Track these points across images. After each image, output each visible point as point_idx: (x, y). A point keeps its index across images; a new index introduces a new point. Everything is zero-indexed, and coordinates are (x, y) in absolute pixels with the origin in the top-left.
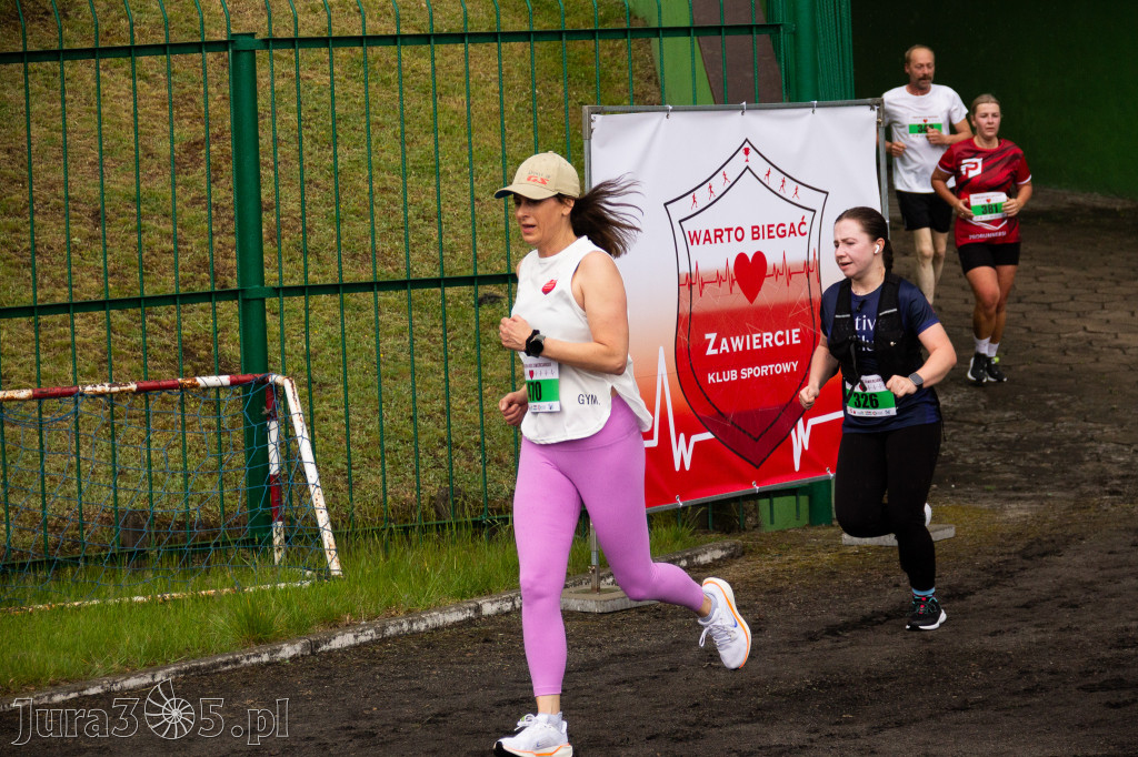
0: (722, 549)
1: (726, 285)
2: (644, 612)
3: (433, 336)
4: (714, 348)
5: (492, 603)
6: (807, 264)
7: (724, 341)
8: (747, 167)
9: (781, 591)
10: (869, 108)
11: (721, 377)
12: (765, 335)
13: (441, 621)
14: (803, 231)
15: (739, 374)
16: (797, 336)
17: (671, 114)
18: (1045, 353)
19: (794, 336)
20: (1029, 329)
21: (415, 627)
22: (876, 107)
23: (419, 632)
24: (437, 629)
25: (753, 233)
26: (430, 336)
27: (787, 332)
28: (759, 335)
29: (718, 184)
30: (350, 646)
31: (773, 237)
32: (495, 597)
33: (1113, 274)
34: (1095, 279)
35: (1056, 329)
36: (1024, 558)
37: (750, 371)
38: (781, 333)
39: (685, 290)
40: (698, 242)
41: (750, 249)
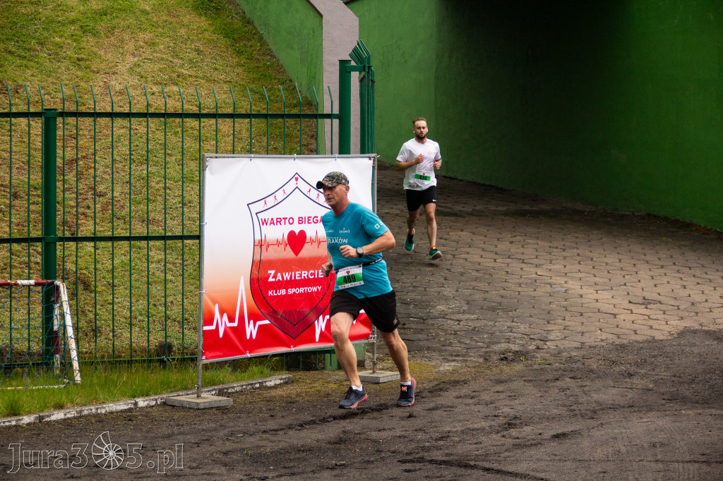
0: (281, 379)
1: (282, 247)
3: (175, 263)
4: (273, 278)
5: (144, 401)
7: (279, 274)
8: (297, 187)
10: (368, 159)
11: (276, 292)
12: (303, 272)
15: (287, 291)
17: (253, 159)
18: (510, 285)
19: (320, 273)
20: (507, 272)
21: (99, 411)
22: (372, 159)
23: (101, 413)
24: (111, 413)
25: (299, 221)
26: (174, 264)
27: (316, 271)
28: (300, 272)
29: (280, 195)
30: (61, 419)
31: (311, 223)
32: (147, 398)
33: (564, 245)
34: (553, 247)
35: (521, 273)
36: (429, 392)
37: (294, 290)
38: (313, 272)
39: (258, 248)
40: (266, 224)
41: (297, 228)
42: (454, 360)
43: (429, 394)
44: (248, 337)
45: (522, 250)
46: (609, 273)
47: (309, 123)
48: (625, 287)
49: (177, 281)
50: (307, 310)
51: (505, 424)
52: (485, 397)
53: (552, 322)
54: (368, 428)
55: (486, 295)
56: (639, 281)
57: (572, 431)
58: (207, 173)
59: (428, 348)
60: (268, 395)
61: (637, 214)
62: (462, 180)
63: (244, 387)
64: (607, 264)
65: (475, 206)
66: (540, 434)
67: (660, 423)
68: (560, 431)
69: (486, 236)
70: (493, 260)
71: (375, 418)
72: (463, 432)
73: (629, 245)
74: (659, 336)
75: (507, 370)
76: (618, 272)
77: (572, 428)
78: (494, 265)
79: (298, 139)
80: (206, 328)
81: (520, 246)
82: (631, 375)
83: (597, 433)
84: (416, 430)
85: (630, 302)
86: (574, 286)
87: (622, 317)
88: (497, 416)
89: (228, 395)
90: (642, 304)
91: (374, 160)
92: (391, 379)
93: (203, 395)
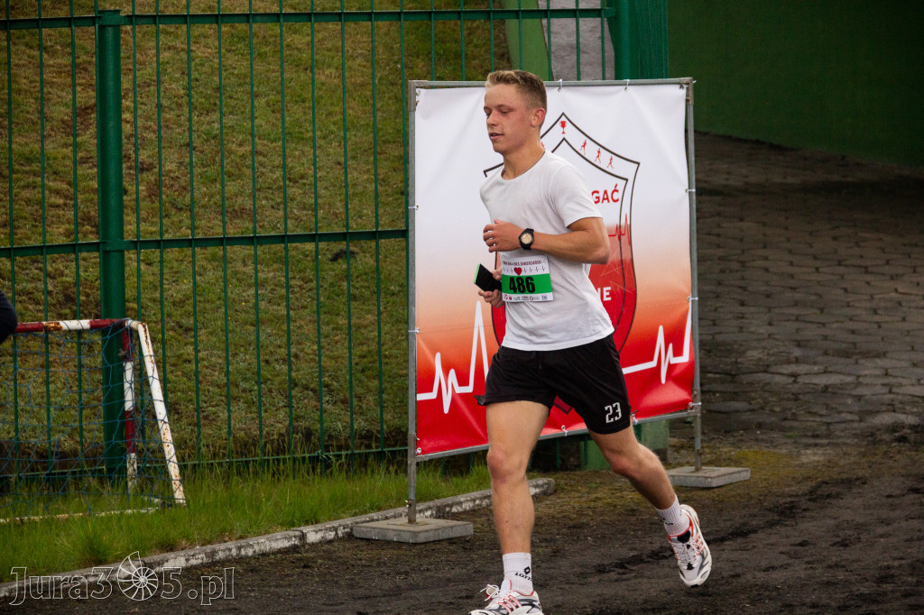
0: (536, 487)
2: (454, 543)
5: (316, 532)
6: (619, 228)
8: (564, 139)
9: (581, 526)
10: (678, 87)
13: (268, 548)
14: (615, 198)
16: (608, 294)
18: (858, 312)
19: (606, 294)
20: (846, 290)
21: (243, 552)
22: (685, 86)
23: (247, 557)
24: (264, 554)
27: (599, 290)
32: (319, 526)
34: (910, 245)
35: (870, 290)
36: (809, 500)
42: (816, 445)
43: (811, 505)
45: (857, 251)
49: (300, 318)
55: (824, 331)
58: (418, 115)
59: (760, 426)
63: (477, 502)
69: (786, 229)
70: (814, 270)
71: (744, 549)
72: (913, 567)
78: (819, 277)
80: (422, 397)
81: (852, 244)
89: (455, 516)
91: (687, 88)
92: (729, 481)
93: (419, 517)
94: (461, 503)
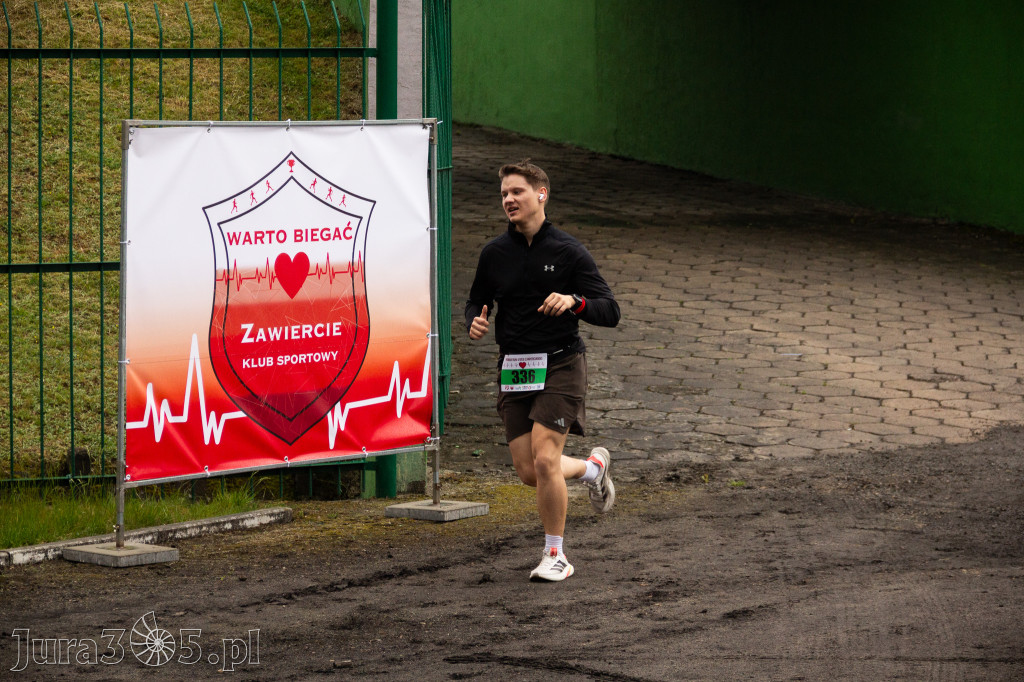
0: (271, 515)
1: (265, 281)
4: (249, 337)
5: (24, 553)
6: (351, 266)
7: (261, 331)
8: (292, 177)
11: (256, 363)
12: (304, 327)
14: (348, 235)
15: (275, 361)
16: (338, 329)
17: (212, 129)
18: (703, 347)
19: (335, 329)
20: (701, 325)
22: (429, 127)
25: (296, 236)
27: (328, 325)
28: (298, 327)
29: (261, 192)
31: (317, 240)
32: (29, 549)
33: (806, 277)
34: (787, 281)
35: (725, 326)
36: (527, 537)
37: (287, 358)
38: (322, 325)
39: (222, 285)
40: (237, 243)
41: (292, 250)
43: (527, 542)
44: (207, 442)
45: (730, 285)
46: (879, 325)
47: (350, 64)
48: (904, 351)
50: (311, 394)
51: (648, 594)
52: (624, 546)
53: (768, 413)
54: (406, 601)
55: (659, 366)
56: (930, 341)
57: (760, 607)
58: (131, 153)
60: (245, 543)
61: (940, 222)
62: (642, 163)
63: (204, 528)
64: (877, 310)
65: (660, 208)
66: (705, 612)
67: (918, 591)
68: (740, 607)
69: (670, 262)
70: (678, 304)
71: (421, 584)
72: (571, 608)
73: (919, 278)
74: (953, 437)
75: (673, 496)
76: (895, 324)
77: (760, 601)
78: (680, 311)
79: (329, 92)
80: (131, 425)
81: (729, 279)
82: (888, 507)
83: (804, 611)
84: (490, 605)
85: (910, 378)
86: (815, 349)
87: (892, 404)
88: (638, 580)
90: (930, 381)
91: (432, 130)
92: (465, 515)
93: (127, 543)
94: (186, 529)
